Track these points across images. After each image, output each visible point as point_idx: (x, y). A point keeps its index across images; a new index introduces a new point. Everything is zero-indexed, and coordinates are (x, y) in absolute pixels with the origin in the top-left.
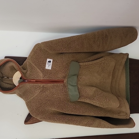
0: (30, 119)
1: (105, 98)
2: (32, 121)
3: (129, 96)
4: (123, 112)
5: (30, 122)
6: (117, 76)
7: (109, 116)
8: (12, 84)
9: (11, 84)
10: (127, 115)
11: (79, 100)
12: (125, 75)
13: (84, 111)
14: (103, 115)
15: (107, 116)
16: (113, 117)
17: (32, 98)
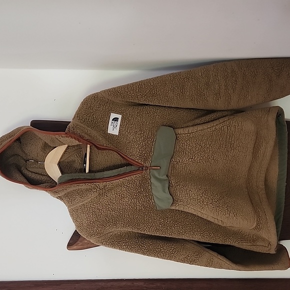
0: (78, 240)
1: (226, 211)
2: (81, 245)
3: (283, 205)
4: (264, 240)
5: (76, 245)
6: (264, 154)
7: (232, 244)
8: (45, 174)
9: (42, 173)
10: (269, 247)
11: (173, 208)
12: (278, 160)
13: (181, 231)
14: (219, 241)
15: (229, 244)
16: (241, 247)
17: (81, 204)
